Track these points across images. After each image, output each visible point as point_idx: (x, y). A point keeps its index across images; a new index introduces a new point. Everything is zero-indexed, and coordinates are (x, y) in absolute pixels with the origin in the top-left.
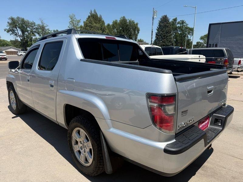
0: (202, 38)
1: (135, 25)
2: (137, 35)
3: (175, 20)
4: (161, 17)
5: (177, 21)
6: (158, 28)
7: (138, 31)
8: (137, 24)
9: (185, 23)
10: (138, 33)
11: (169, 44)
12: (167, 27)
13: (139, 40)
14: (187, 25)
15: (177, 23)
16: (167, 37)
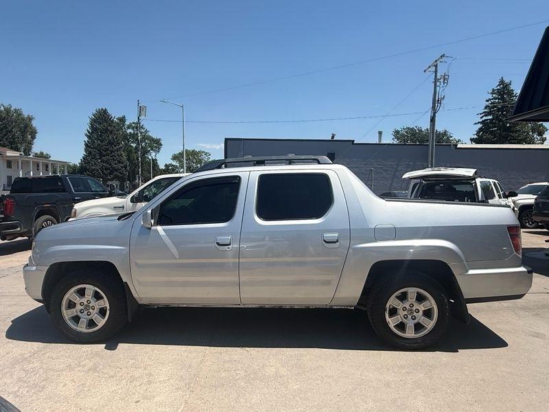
0: (175, 158)
1: (23, 119)
2: (30, 143)
3: (122, 120)
4: (95, 112)
5: (127, 123)
6: (89, 132)
7: (34, 134)
8: (30, 119)
9: (142, 127)
10: (34, 137)
11: (119, 167)
12: (111, 132)
13: (36, 154)
14: (146, 131)
15: (125, 126)
16: (112, 152)
